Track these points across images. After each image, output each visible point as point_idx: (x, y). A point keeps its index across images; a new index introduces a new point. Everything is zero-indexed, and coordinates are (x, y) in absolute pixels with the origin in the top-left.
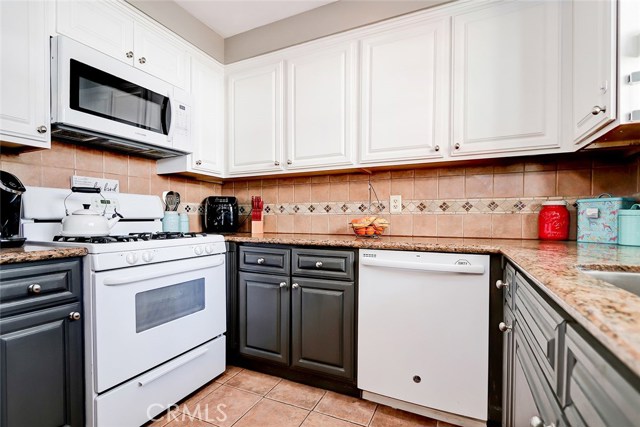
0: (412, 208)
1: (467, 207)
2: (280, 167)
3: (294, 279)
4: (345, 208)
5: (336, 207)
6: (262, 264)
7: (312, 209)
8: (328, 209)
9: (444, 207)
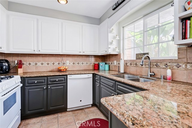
0: (72, 64)
1: (83, 63)
2: (35, 51)
3: (49, 85)
4: (53, 64)
5: (51, 63)
6: (37, 83)
7: (42, 64)
8: (48, 64)
9: (78, 63)
